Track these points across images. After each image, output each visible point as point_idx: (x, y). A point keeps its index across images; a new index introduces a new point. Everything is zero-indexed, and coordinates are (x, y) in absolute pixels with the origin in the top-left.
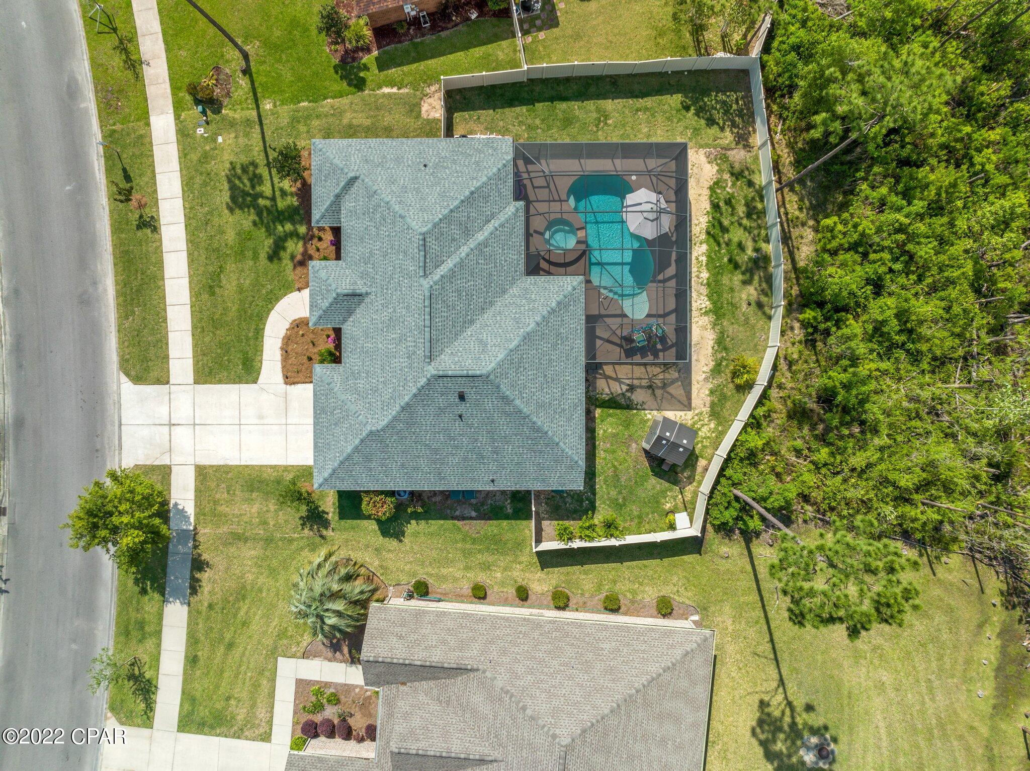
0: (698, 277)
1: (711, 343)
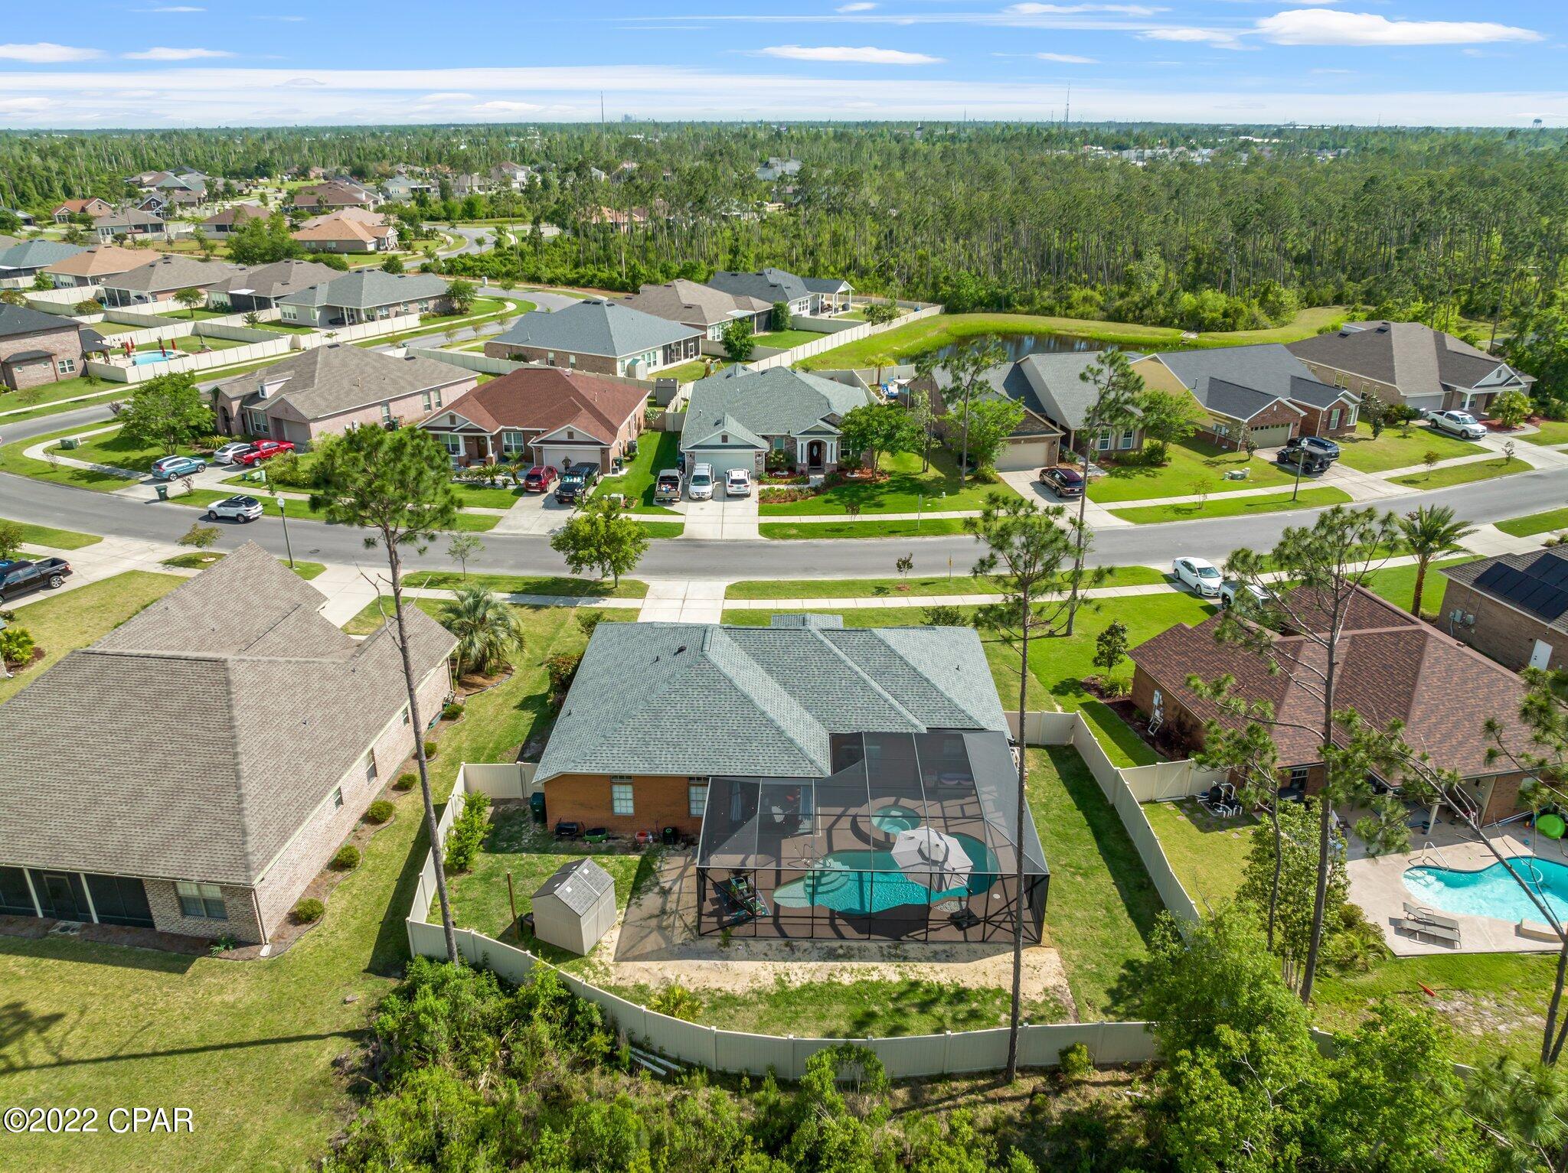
0: (843, 969)
1: (728, 988)
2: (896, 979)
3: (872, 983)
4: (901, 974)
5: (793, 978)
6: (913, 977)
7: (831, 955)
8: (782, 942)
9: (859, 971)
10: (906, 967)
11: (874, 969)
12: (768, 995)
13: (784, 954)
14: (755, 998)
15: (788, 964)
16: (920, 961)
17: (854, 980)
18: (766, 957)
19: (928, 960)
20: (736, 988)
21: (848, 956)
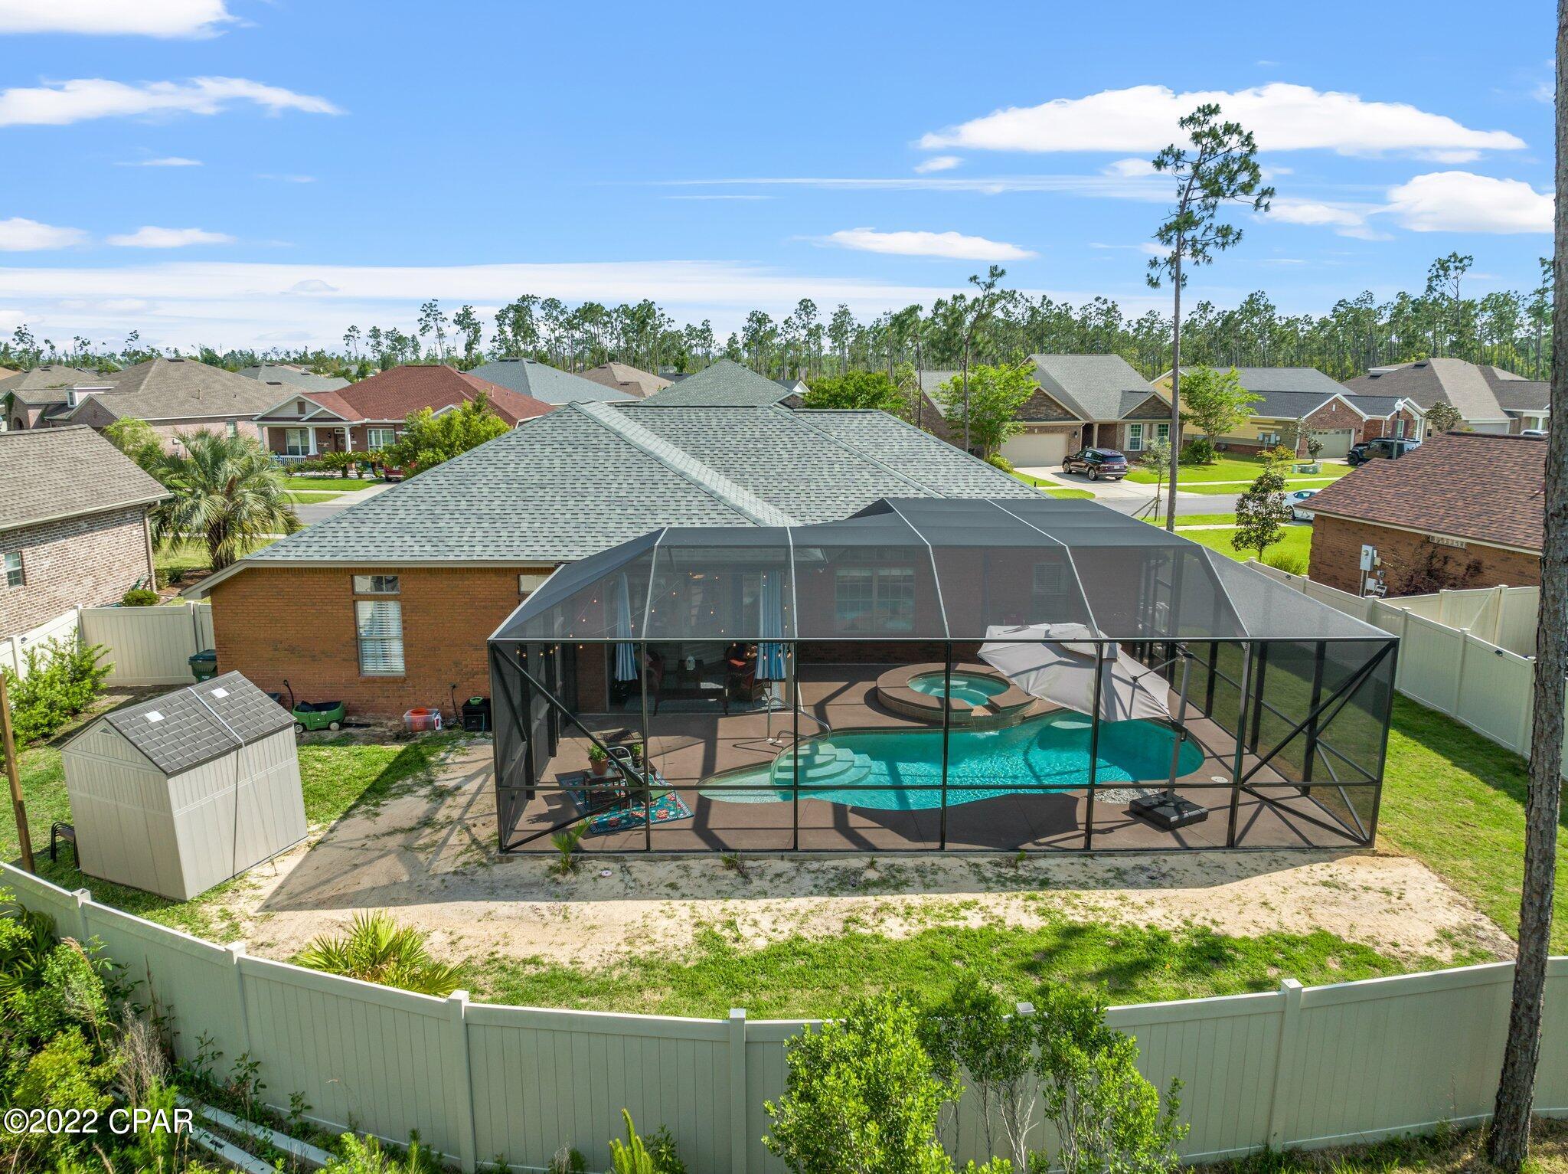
0: (884, 910)
1: (560, 958)
2: (1033, 922)
3: (969, 934)
4: (1043, 913)
5: (746, 931)
6: (1078, 918)
7: (849, 883)
8: (715, 861)
9: (926, 910)
10: (1055, 899)
11: (967, 906)
12: (674, 970)
13: (722, 885)
14: (635, 976)
15: (731, 904)
16: (1084, 886)
17: (916, 930)
18: (673, 889)
19: (1105, 884)
20: (584, 956)
21: (893, 882)
